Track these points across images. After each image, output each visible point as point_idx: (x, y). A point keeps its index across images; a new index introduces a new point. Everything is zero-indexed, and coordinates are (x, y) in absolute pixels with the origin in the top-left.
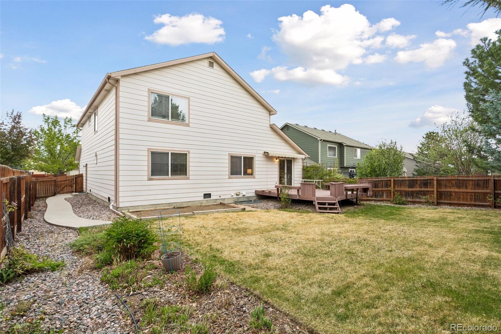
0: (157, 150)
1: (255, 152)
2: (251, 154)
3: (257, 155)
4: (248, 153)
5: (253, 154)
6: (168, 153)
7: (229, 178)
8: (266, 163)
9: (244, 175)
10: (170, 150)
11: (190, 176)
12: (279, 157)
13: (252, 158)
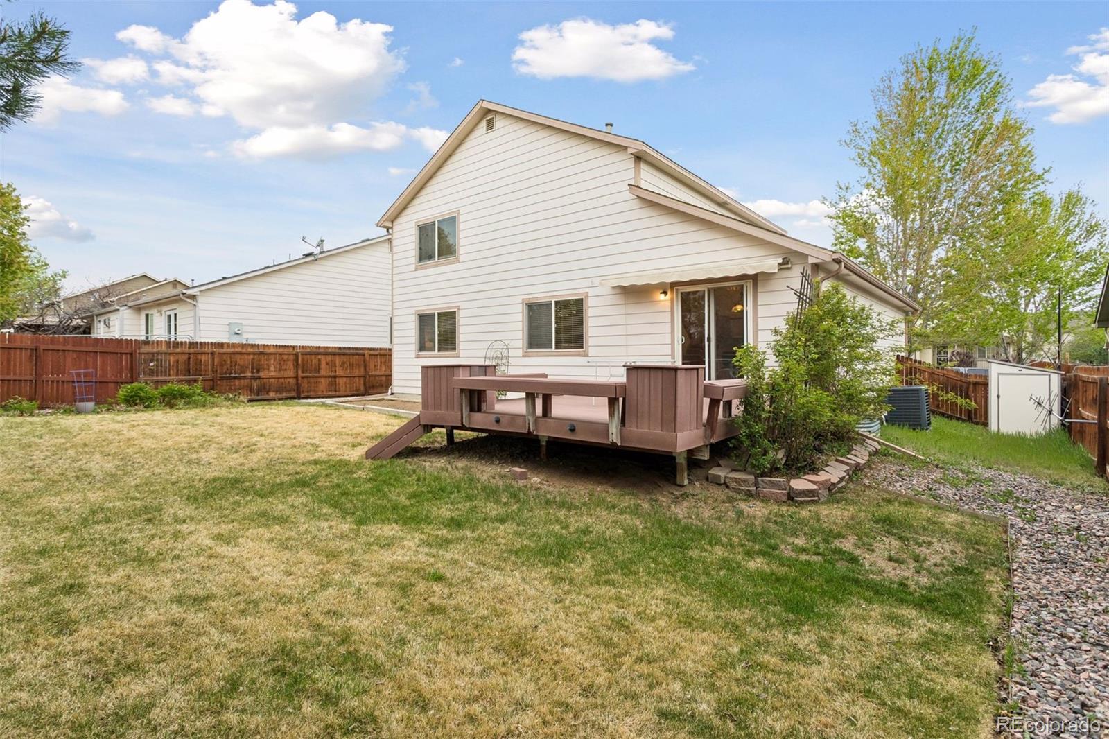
0: (423, 310)
1: (587, 283)
2: (576, 291)
3: (591, 292)
4: (566, 291)
5: (581, 291)
6: (434, 315)
7: (523, 356)
8: (621, 310)
9: (556, 348)
10: (436, 309)
11: (461, 351)
12: (674, 285)
13: (579, 303)
